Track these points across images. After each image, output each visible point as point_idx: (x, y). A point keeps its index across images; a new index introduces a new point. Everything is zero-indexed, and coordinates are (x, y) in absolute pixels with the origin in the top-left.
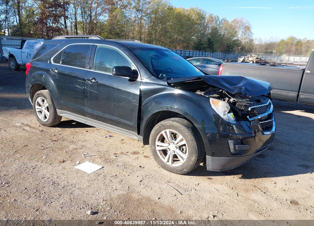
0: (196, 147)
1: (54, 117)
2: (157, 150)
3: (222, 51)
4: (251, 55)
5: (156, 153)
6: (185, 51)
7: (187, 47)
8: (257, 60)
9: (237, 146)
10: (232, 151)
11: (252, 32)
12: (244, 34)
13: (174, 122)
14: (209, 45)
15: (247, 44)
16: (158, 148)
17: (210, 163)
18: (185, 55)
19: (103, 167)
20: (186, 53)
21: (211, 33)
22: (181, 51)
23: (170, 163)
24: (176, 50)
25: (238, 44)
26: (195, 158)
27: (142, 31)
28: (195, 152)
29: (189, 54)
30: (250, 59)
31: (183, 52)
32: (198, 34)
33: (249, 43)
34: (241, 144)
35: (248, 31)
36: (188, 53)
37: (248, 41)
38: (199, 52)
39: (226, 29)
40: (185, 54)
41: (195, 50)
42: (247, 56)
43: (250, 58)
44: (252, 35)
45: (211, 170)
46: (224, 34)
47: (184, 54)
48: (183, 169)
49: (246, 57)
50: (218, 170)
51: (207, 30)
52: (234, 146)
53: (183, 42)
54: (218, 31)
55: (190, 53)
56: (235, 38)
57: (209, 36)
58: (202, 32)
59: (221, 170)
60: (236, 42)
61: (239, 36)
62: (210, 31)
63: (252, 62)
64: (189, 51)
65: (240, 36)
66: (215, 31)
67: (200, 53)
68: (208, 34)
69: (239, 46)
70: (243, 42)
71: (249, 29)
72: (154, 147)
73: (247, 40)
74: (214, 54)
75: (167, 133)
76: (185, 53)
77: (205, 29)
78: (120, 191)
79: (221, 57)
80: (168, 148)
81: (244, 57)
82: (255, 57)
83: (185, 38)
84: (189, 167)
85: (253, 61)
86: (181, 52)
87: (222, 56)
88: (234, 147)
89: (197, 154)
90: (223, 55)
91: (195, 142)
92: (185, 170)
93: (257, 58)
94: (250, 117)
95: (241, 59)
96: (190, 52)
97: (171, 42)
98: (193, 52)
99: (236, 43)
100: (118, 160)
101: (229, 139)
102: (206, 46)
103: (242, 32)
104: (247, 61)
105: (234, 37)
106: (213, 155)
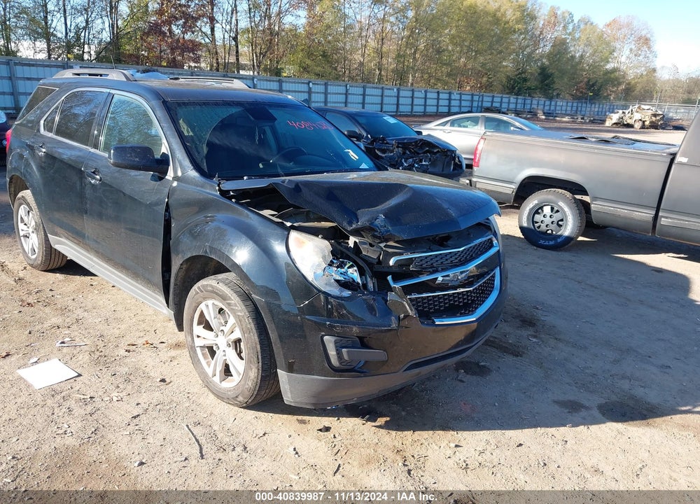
0: (259, 347)
1: (46, 250)
2: (196, 345)
3: (575, 97)
4: (639, 108)
5: (195, 352)
6: (483, 96)
7: (488, 87)
8: (654, 119)
9: (344, 350)
10: (335, 361)
11: (655, 50)
12: (635, 55)
13: (220, 284)
14: (542, 82)
15: (639, 80)
16: (198, 342)
17: (287, 387)
18: (482, 104)
19: (80, 375)
20: (484, 100)
21: (550, 53)
22: (472, 95)
23: (217, 379)
24: (460, 94)
25: (617, 79)
26: (256, 374)
27: (384, 50)
28: (256, 359)
29: (492, 102)
30: (637, 116)
31: (476, 98)
32: (518, 55)
33: (645, 79)
34: (360, 346)
35: (645, 47)
36: (490, 99)
37: (645, 73)
38: (517, 99)
39: (588, 44)
40: (482, 101)
41: (507, 94)
42: (630, 110)
43: (635, 114)
44: (654, 59)
45: (292, 404)
46: (582, 56)
47: (480, 103)
48: (237, 397)
49: (627, 112)
50: (307, 404)
51: (542, 45)
52: (337, 350)
53: (479, 74)
54: (566, 49)
55: (493, 99)
56: (609, 66)
57: (544, 60)
58: (528, 50)
59: (314, 404)
60: (612, 76)
61: (623, 59)
62: (547, 49)
63: (641, 123)
64: (491, 94)
65: (624, 61)
66: (560, 48)
67: (520, 101)
68: (542, 56)
69: (619, 84)
70: (631, 75)
71: (647, 44)
72: (190, 339)
73: (642, 70)
74: (553, 103)
75: (209, 308)
76: (481, 99)
77: (536, 44)
78: (71, 437)
79: (566, 110)
80: (215, 342)
81: (621, 111)
82: (650, 112)
83: (483, 65)
84: (248, 394)
85: (644, 122)
86: (472, 98)
87: (569, 108)
88: (338, 354)
89: (260, 364)
90: (572, 107)
91: (256, 335)
92: (240, 398)
93: (655, 115)
94: (395, 280)
95: (615, 117)
96: (493, 97)
97: (449, 75)
98: (502, 98)
99: (610, 78)
100: (128, 360)
101: (323, 333)
102: (532, 83)
103: (631, 50)
104: (630, 121)
105: (608, 62)
106: (290, 369)
